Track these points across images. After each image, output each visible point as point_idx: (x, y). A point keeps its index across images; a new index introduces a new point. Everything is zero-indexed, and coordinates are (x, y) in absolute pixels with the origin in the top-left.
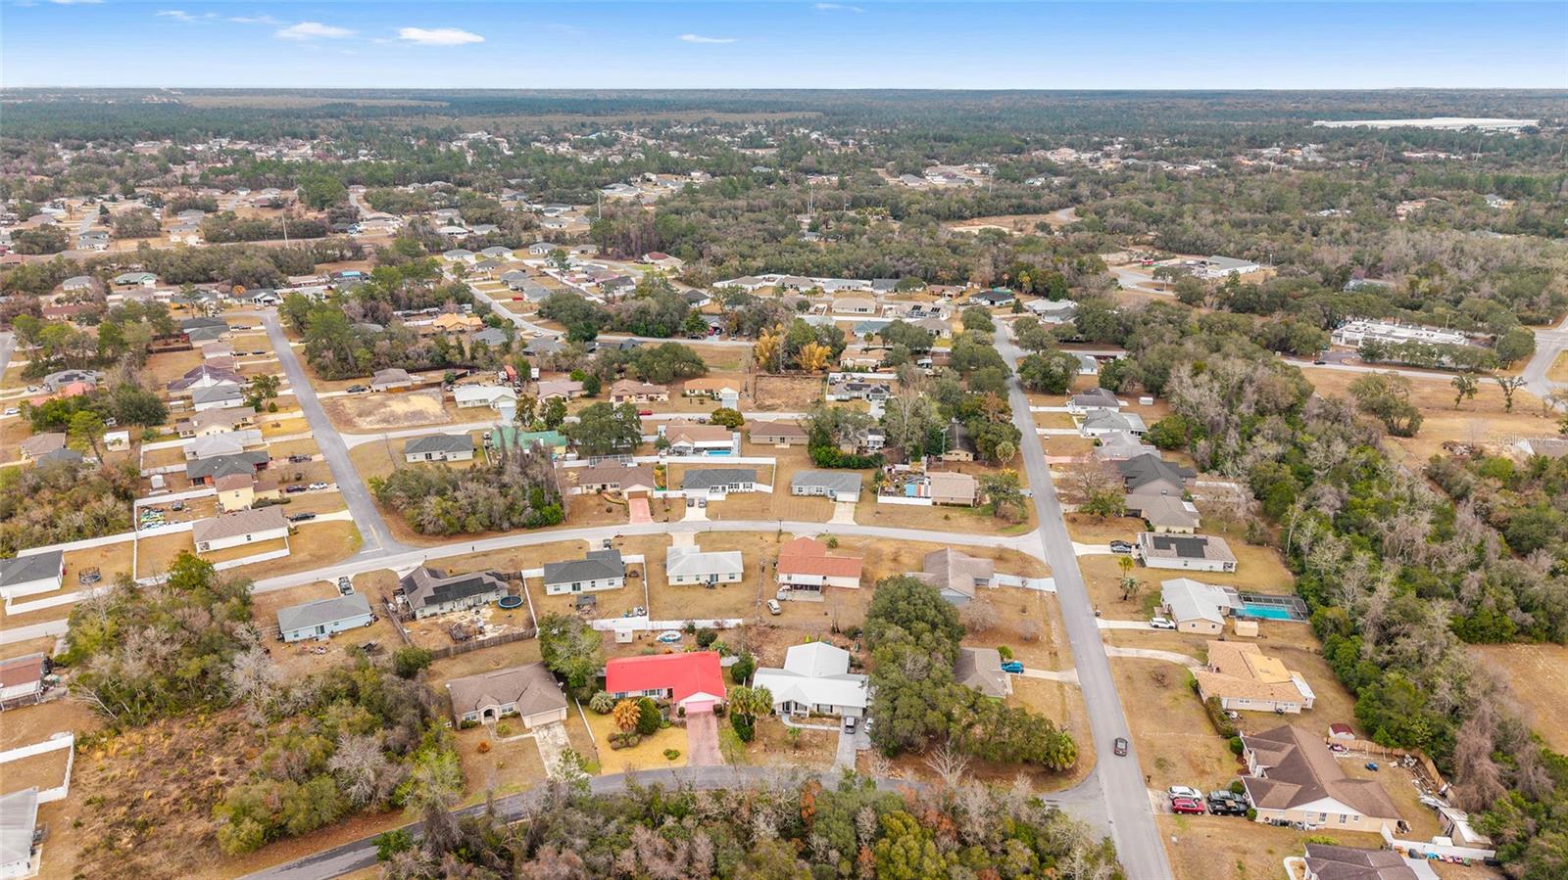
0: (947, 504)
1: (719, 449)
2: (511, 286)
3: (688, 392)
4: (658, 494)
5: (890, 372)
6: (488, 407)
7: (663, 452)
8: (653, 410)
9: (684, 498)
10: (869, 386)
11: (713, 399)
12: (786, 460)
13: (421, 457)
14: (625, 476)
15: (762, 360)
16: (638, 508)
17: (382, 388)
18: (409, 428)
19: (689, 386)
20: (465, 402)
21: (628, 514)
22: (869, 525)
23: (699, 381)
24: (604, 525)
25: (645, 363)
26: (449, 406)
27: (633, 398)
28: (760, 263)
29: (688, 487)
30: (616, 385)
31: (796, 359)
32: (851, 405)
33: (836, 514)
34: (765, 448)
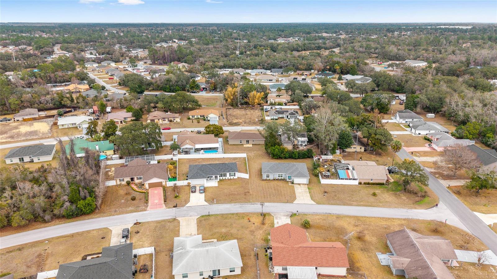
0: (368, 184)
1: (210, 149)
2: (109, 74)
3: (191, 117)
4: (170, 184)
5: (294, 105)
6: (77, 127)
7: (176, 152)
8: (171, 127)
9: (189, 185)
10: (287, 111)
11: (205, 120)
12: (252, 154)
13: (16, 160)
14: (148, 171)
15: (229, 100)
16: (156, 196)
17: (20, 119)
18: (24, 141)
19: (191, 113)
20: (63, 125)
21: (147, 201)
22: (324, 204)
23: (197, 111)
24: (127, 212)
25: (167, 102)
26: (55, 127)
27: (160, 120)
28: (221, 64)
29: (191, 178)
30: (151, 114)
31: (246, 100)
32: (280, 121)
33: (297, 195)
34: (238, 148)
